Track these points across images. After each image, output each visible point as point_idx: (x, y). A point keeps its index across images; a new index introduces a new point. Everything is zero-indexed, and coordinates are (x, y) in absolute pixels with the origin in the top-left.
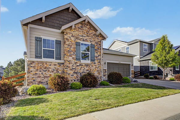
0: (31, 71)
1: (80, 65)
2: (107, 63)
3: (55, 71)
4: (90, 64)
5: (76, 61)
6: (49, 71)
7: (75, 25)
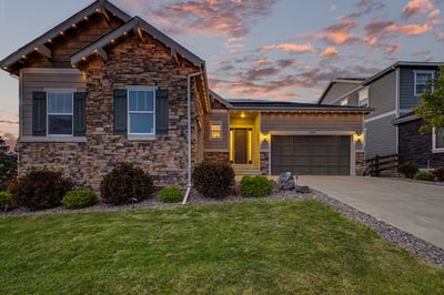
1: (126, 145)
4: (154, 141)
5: (113, 137)
6: (59, 161)
7: (108, 49)
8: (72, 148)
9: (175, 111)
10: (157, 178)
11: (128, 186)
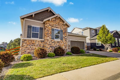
0: (24, 46)
1: (54, 42)
2: (71, 41)
3: (39, 46)
4: (60, 41)
6: (35, 45)
7: (51, 19)
8: (39, 42)
9: (64, 35)
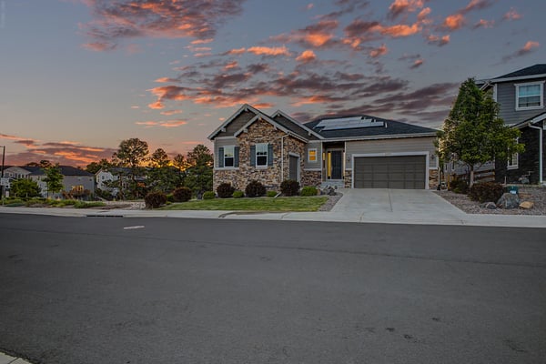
1: (255, 171)
2: (355, 158)
5: (250, 168)
7: (248, 128)
8: (234, 173)
9: (276, 154)
10: (268, 187)
11: (256, 190)
